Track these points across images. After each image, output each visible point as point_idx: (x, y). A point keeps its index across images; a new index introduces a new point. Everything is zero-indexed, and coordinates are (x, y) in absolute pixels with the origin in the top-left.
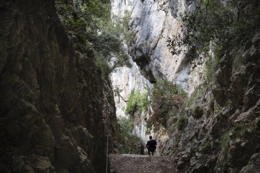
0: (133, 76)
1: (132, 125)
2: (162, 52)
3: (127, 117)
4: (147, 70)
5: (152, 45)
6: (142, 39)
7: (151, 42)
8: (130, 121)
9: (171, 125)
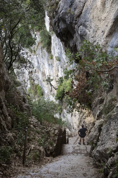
0: (61, 67)
1: (61, 108)
2: (88, 16)
3: (57, 102)
4: (71, 45)
5: (77, 12)
6: (66, 7)
7: (75, 9)
8: (59, 105)
9: (96, 106)
